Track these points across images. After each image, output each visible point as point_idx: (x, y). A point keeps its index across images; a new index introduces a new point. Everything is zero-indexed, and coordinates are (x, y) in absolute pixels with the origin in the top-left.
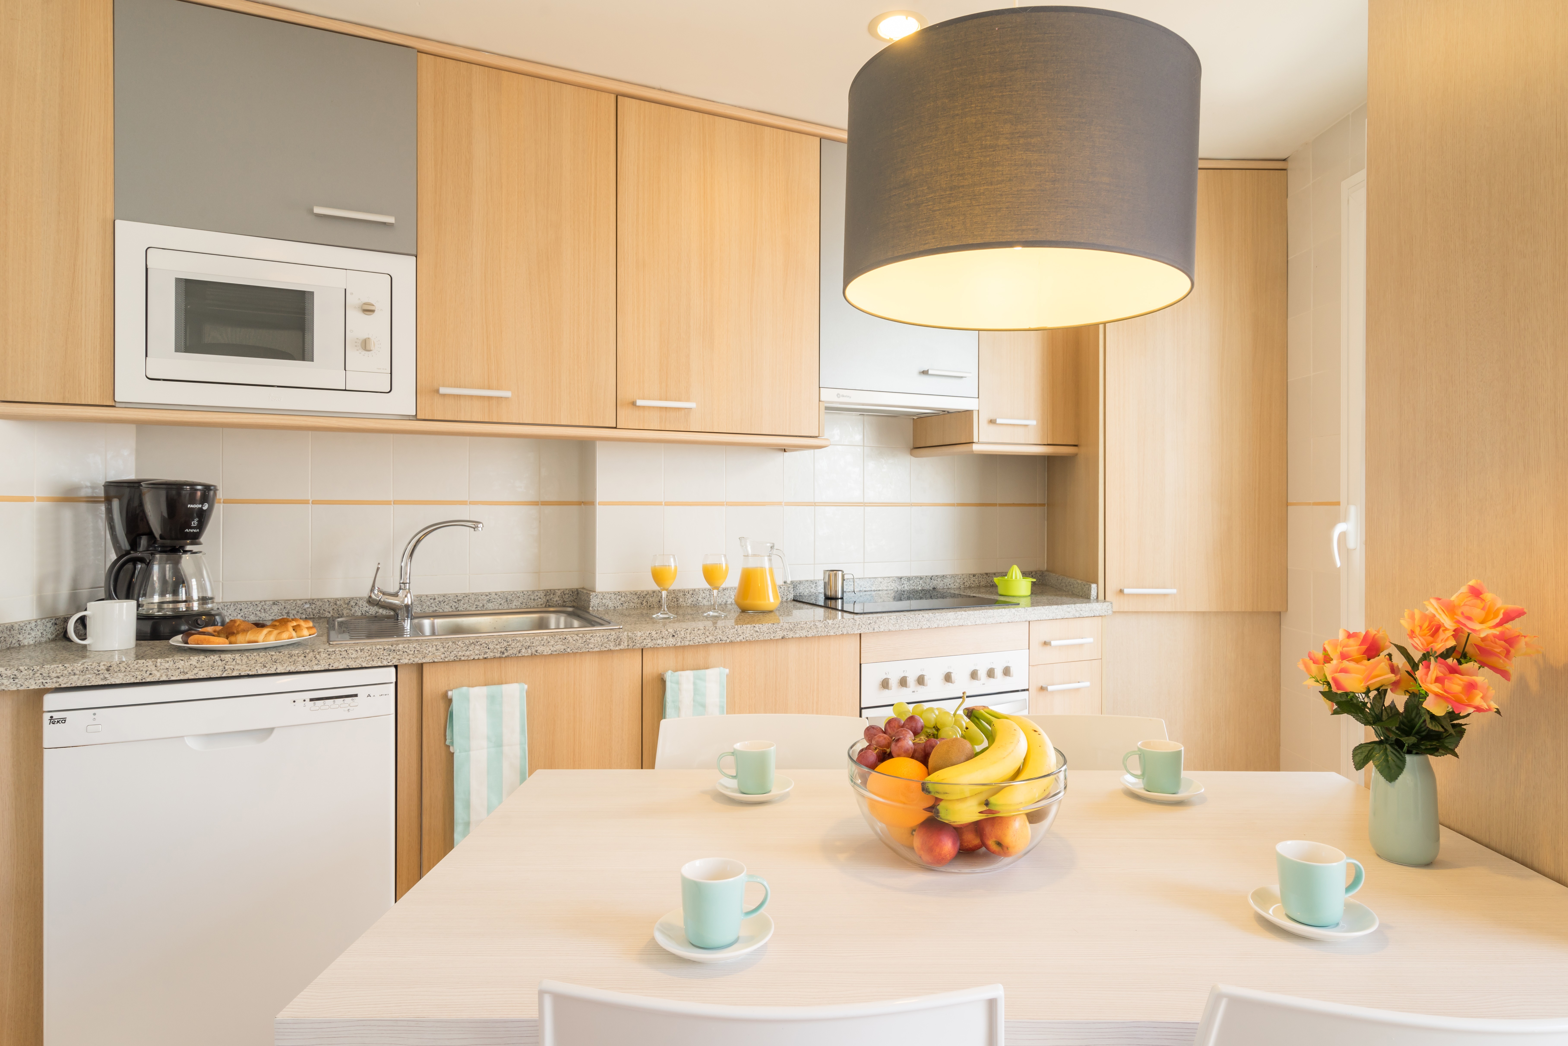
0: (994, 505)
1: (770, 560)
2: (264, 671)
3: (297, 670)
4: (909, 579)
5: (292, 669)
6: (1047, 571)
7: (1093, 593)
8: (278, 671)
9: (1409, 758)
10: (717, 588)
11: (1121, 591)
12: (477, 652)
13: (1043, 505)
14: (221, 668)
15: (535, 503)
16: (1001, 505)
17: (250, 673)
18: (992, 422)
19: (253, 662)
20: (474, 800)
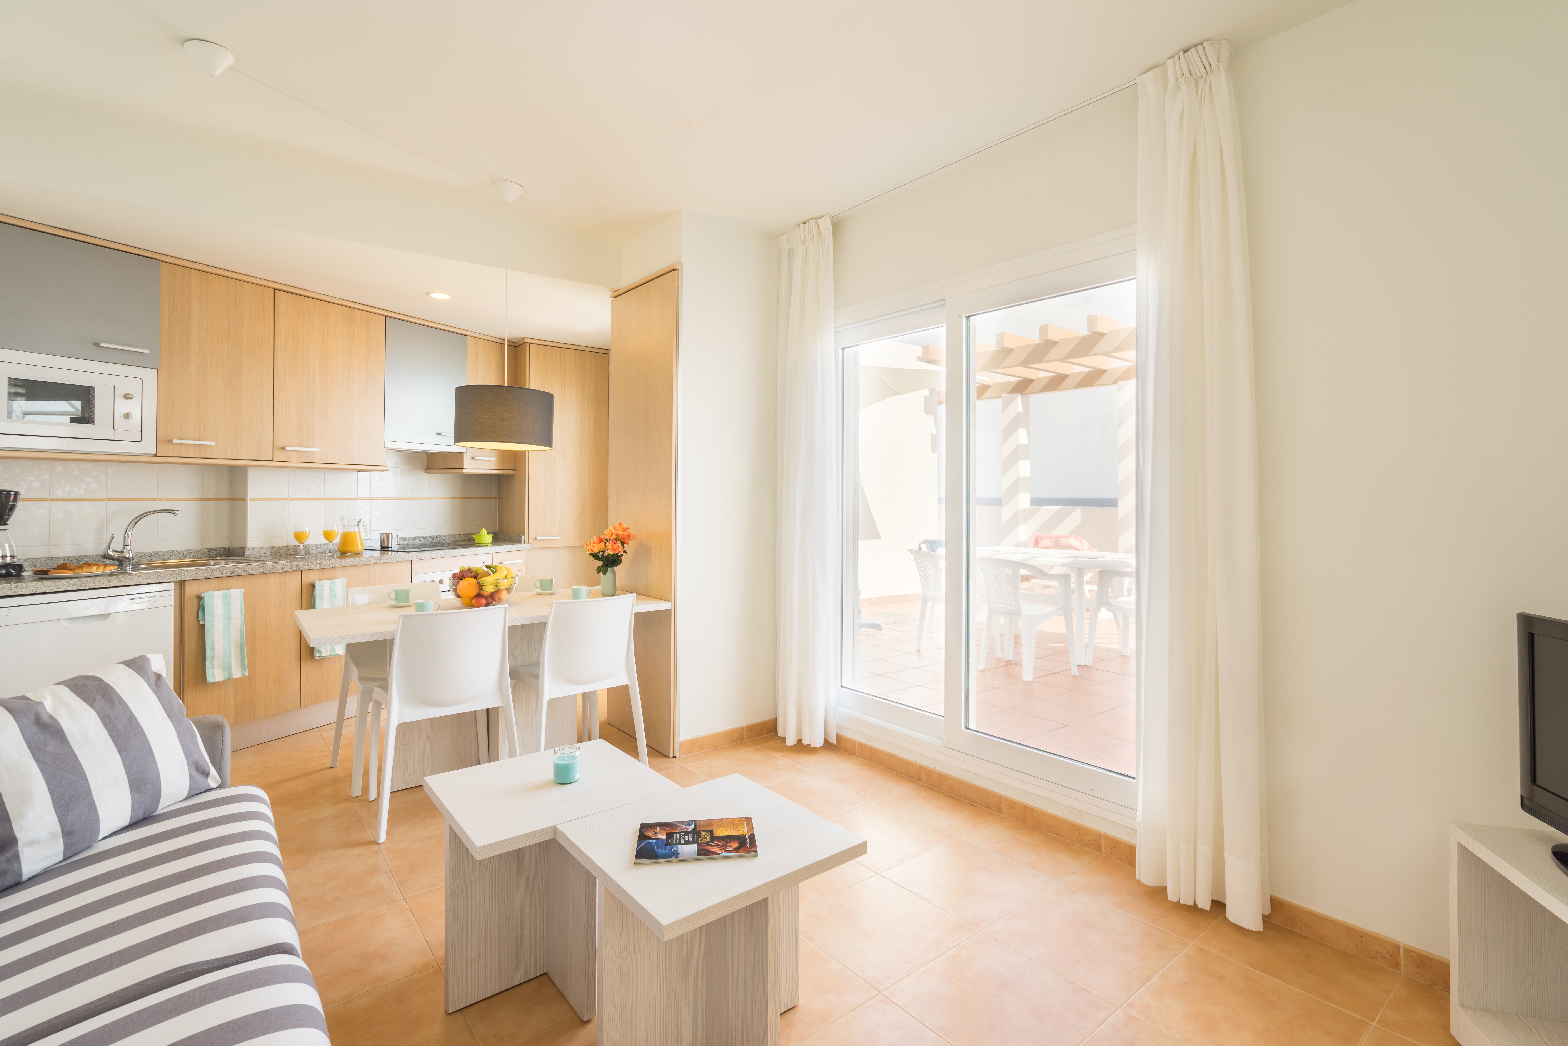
0: (471, 498)
1: (358, 527)
2: (103, 586)
3: (121, 585)
4: (424, 537)
5: (119, 585)
6: (498, 532)
7: (523, 540)
8: (111, 586)
9: (609, 568)
10: (331, 542)
11: (536, 538)
12: (218, 574)
13: (496, 498)
14: (79, 585)
15: (202, 499)
16: (474, 498)
17: (96, 587)
18: (473, 458)
19: (97, 581)
20: (216, 646)
